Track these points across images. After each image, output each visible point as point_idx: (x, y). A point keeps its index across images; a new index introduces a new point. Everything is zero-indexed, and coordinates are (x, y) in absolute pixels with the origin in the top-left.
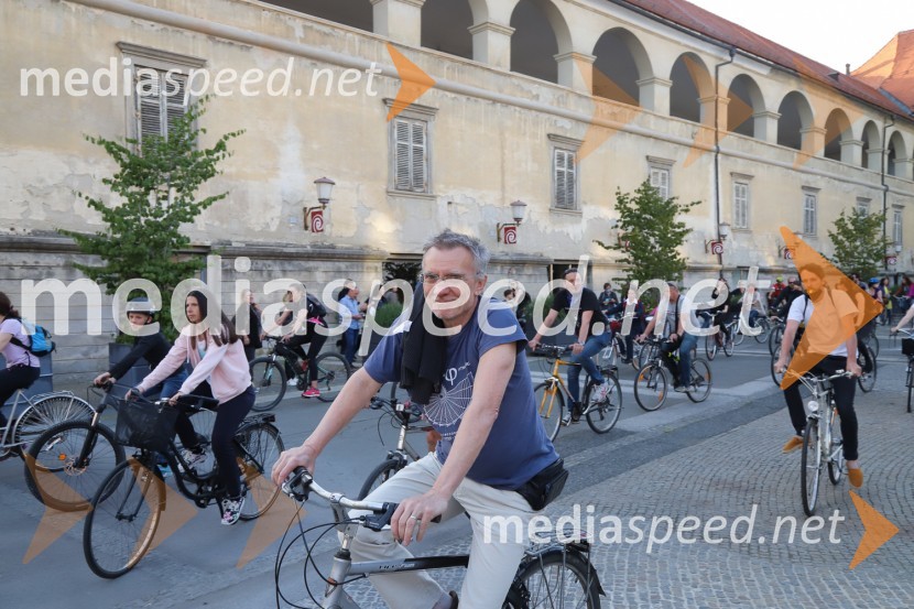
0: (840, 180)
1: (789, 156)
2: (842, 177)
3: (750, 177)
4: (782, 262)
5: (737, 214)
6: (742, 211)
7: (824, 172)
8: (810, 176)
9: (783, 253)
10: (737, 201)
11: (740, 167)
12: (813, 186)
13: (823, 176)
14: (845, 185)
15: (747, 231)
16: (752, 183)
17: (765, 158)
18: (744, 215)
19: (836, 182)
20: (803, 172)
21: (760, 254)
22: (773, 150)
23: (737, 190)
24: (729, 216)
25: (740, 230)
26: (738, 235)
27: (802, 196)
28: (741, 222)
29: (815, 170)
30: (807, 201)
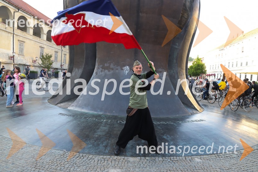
0: (50, 46)
1: (36, 39)
2: (51, 46)
3: (24, 42)
4: (33, 64)
5: (20, 50)
6: (21, 50)
7: (46, 44)
8: (42, 44)
9: (33, 61)
10: (20, 48)
11: (21, 39)
12: (43, 47)
13: (46, 45)
14: (52, 48)
15: (23, 55)
16: (25, 44)
17: (29, 38)
18: (22, 51)
19: (49, 47)
20: (40, 43)
21: (26, 61)
22: (32, 36)
23: (20, 45)
24: (17, 51)
25: (21, 55)
26: (20, 56)
27: (40, 49)
28: (21, 53)
29: (43, 43)
30: (41, 50)
